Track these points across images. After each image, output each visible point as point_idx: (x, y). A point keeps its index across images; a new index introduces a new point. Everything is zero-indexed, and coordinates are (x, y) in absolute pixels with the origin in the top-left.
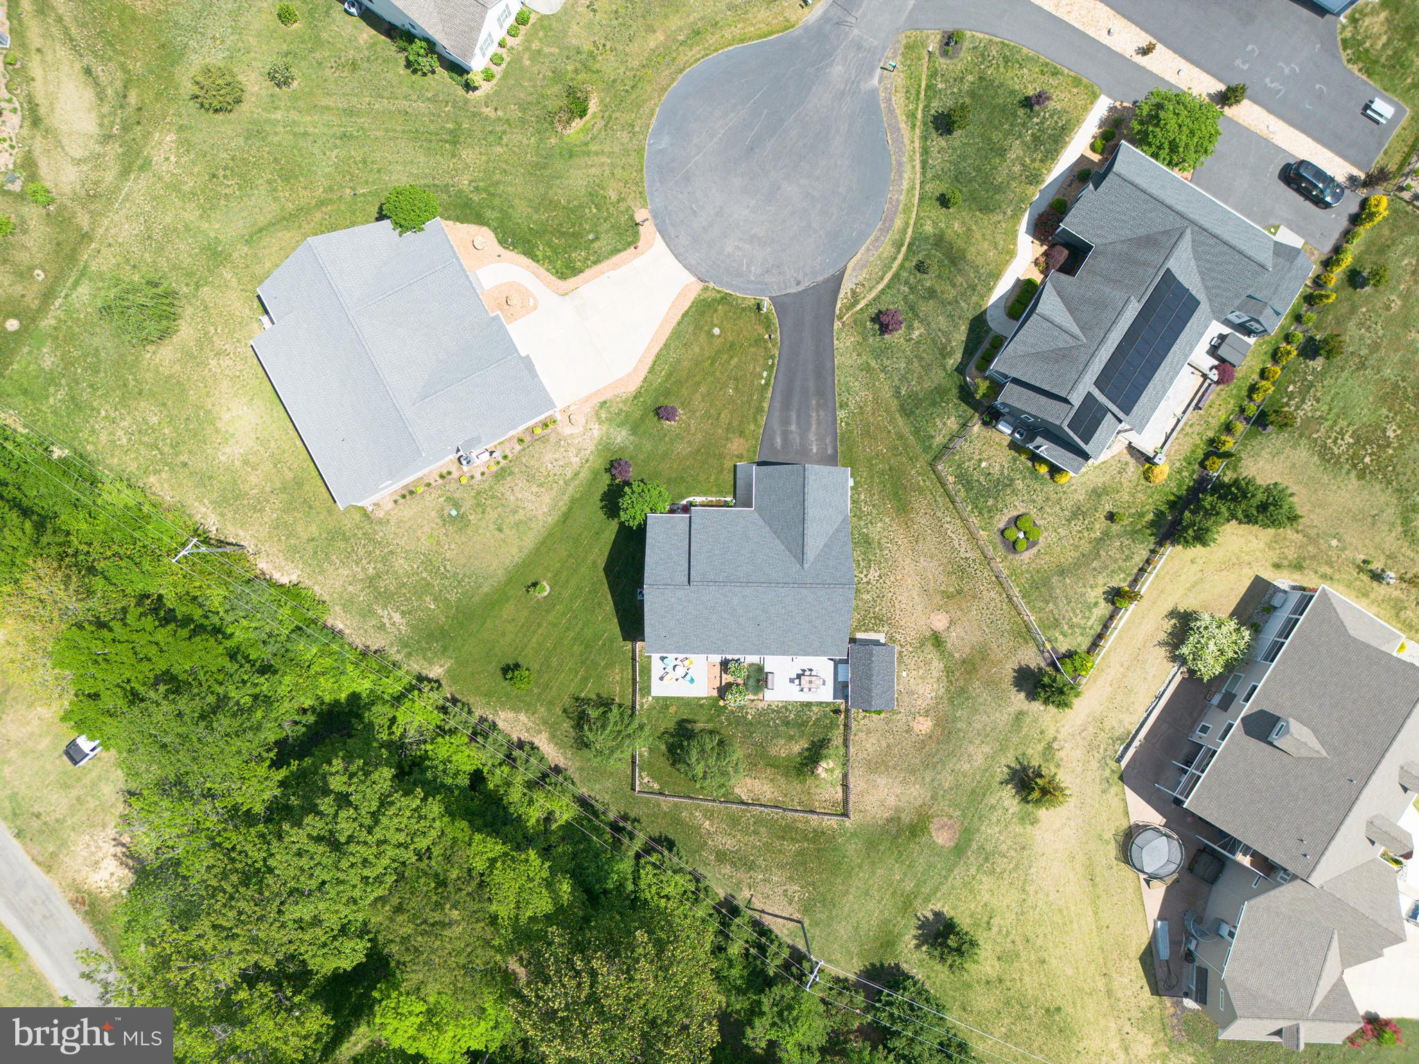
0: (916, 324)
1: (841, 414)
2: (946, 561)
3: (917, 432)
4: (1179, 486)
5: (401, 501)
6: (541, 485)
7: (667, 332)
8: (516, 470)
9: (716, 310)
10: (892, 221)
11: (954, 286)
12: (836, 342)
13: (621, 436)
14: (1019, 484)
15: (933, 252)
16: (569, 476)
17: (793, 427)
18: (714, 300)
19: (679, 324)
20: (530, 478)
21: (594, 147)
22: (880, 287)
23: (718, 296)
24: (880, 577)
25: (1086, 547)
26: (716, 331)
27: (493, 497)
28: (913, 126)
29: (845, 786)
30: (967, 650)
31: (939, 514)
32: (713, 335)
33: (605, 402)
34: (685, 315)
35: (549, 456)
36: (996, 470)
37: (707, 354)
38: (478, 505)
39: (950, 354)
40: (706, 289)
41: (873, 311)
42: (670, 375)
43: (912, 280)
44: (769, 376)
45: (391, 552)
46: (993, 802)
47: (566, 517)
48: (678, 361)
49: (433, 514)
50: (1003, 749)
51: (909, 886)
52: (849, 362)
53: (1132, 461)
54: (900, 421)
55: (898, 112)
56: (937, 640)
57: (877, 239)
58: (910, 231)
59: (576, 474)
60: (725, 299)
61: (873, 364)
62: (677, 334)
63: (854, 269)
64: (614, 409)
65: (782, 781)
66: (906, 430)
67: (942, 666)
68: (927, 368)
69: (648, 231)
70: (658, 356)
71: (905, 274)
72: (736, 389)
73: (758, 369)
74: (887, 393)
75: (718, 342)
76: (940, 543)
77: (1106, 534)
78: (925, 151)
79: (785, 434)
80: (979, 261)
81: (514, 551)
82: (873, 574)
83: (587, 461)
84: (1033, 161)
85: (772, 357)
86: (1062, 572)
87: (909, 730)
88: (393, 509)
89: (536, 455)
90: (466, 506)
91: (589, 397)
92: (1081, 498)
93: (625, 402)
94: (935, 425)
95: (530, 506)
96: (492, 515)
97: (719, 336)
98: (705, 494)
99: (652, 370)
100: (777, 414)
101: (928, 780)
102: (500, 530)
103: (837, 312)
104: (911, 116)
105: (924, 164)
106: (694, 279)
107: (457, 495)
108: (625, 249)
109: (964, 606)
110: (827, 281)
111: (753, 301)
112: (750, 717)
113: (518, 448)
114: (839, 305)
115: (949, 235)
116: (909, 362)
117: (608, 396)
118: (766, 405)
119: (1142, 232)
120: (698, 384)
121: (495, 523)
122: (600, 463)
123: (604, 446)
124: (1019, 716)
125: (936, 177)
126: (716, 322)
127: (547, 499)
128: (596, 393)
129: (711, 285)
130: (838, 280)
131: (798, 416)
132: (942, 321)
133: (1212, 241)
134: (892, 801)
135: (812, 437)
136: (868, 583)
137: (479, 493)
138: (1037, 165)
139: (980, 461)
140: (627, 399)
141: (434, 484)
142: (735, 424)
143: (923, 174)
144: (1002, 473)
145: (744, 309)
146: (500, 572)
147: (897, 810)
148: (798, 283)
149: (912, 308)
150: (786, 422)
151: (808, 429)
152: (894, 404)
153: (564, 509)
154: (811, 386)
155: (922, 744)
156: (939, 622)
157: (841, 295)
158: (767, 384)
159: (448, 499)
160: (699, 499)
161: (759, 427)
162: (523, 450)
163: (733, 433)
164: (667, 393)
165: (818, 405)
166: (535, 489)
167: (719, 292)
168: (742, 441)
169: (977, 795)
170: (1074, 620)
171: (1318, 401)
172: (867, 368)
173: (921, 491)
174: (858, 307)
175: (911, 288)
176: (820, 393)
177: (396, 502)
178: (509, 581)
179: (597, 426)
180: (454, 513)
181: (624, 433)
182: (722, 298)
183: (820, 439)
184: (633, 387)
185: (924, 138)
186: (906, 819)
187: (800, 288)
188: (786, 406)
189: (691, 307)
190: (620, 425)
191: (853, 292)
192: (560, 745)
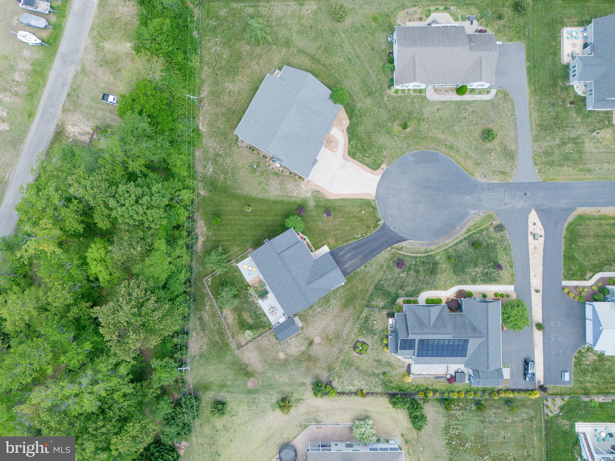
0: (405, 273)
1: (362, 267)
2: (338, 330)
3: (372, 295)
4: (408, 388)
5: (248, 148)
6: (281, 188)
7: (353, 197)
8: (280, 178)
9: (369, 208)
10: (432, 245)
11: (425, 277)
12: (383, 251)
13: (312, 204)
14: (376, 337)
15: (431, 264)
16: (289, 195)
17: (349, 255)
18: (372, 205)
19: (358, 199)
20: (281, 184)
21: (396, 138)
22: (410, 254)
23: (374, 206)
24: (320, 312)
25: (370, 371)
26: (363, 212)
27: (267, 176)
28: (466, 233)
29: (247, 344)
30: (314, 354)
31: (351, 318)
32: (361, 212)
33: (319, 192)
34: (362, 199)
35: (291, 185)
36: (376, 327)
37: (354, 214)
38: (262, 173)
39: (403, 290)
40: (374, 201)
41: (401, 257)
42: (340, 206)
43: (418, 263)
44: (360, 237)
45: (230, 155)
46: (272, 393)
47: (276, 202)
48: (346, 206)
49: (251, 161)
50: (290, 386)
51: (229, 383)
52: (380, 260)
53: (406, 368)
54: (372, 287)
55: (468, 225)
56: (311, 343)
57: (424, 244)
58: (433, 253)
59: (291, 197)
60: (375, 209)
61: (384, 267)
62: (354, 201)
63: (409, 243)
64: (319, 196)
65: (236, 322)
66: (370, 291)
67: (304, 349)
68: (394, 285)
69: (380, 172)
70: (344, 199)
71: (418, 260)
72: (349, 230)
73: (359, 233)
74: (378, 277)
75: (360, 215)
76: (342, 324)
77: (378, 375)
78: (461, 242)
79: (345, 254)
80: (437, 280)
81: (255, 193)
82: (319, 310)
83: (297, 198)
84: (480, 277)
85: (366, 235)
86: (357, 368)
87: (277, 352)
88: (244, 147)
89: (289, 181)
90: (259, 169)
91: (317, 186)
92: (384, 360)
93: (323, 198)
94: (378, 299)
95: (272, 189)
96: (262, 179)
97: (362, 214)
98: (310, 241)
99: (338, 200)
100: (349, 247)
101: (266, 368)
102: (259, 184)
103: (393, 246)
104: (469, 230)
105: (457, 243)
106: (375, 195)
107: (261, 164)
108: (370, 168)
109: (327, 345)
110: (400, 236)
111: (379, 218)
112: (250, 299)
113: (288, 174)
114: (395, 245)
115: (440, 266)
116: (392, 278)
117: (322, 192)
118: (350, 242)
119: (476, 325)
120: (343, 217)
121: (260, 181)
122: (299, 201)
123: (305, 200)
124: (304, 384)
125: (455, 250)
126: (366, 210)
127: (278, 193)
128: (320, 187)
129: (376, 202)
130: (403, 240)
131: (353, 255)
132: (411, 281)
133: (486, 348)
134: (251, 361)
135: (349, 263)
136: (315, 310)
137: (266, 171)
138: (479, 279)
139: (376, 320)
140: (325, 198)
141: (260, 155)
142: (339, 236)
143: (454, 245)
144: (376, 330)
145: (375, 216)
146: (246, 193)
147: (250, 364)
148: (394, 228)
149: (409, 269)
150: (349, 252)
151: (351, 260)
152: (376, 282)
153: (278, 200)
154: (365, 253)
155: (276, 359)
156: (317, 340)
157: (399, 244)
158: (357, 238)
159: (258, 162)
160: (308, 240)
161: (342, 244)
162: (289, 176)
163: (335, 238)
164: (334, 209)
165: (361, 258)
166: (278, 187)
167: (376, 205)
168: (334, 242)
169: (270, 387)
170: (345, 382)
171: (462, 415)
172: (382, 267)
173: (355, 308)
174: (399, 252)
175: (415, 264)
176: (365, 257)
177: (247, 147)
178: (245, 197)
179: (310, 194)
180: (255, 167)
181: (313, 203)
182: (374, 207)
183: (350, 266)
184: (329, 197)
185: (465, 239)
186: (249, 369)
187: (393, 230)
188: (354, 249)
189: (365, 200)
190: (316, 201)
191: (402, 247)
192: (204, 246)
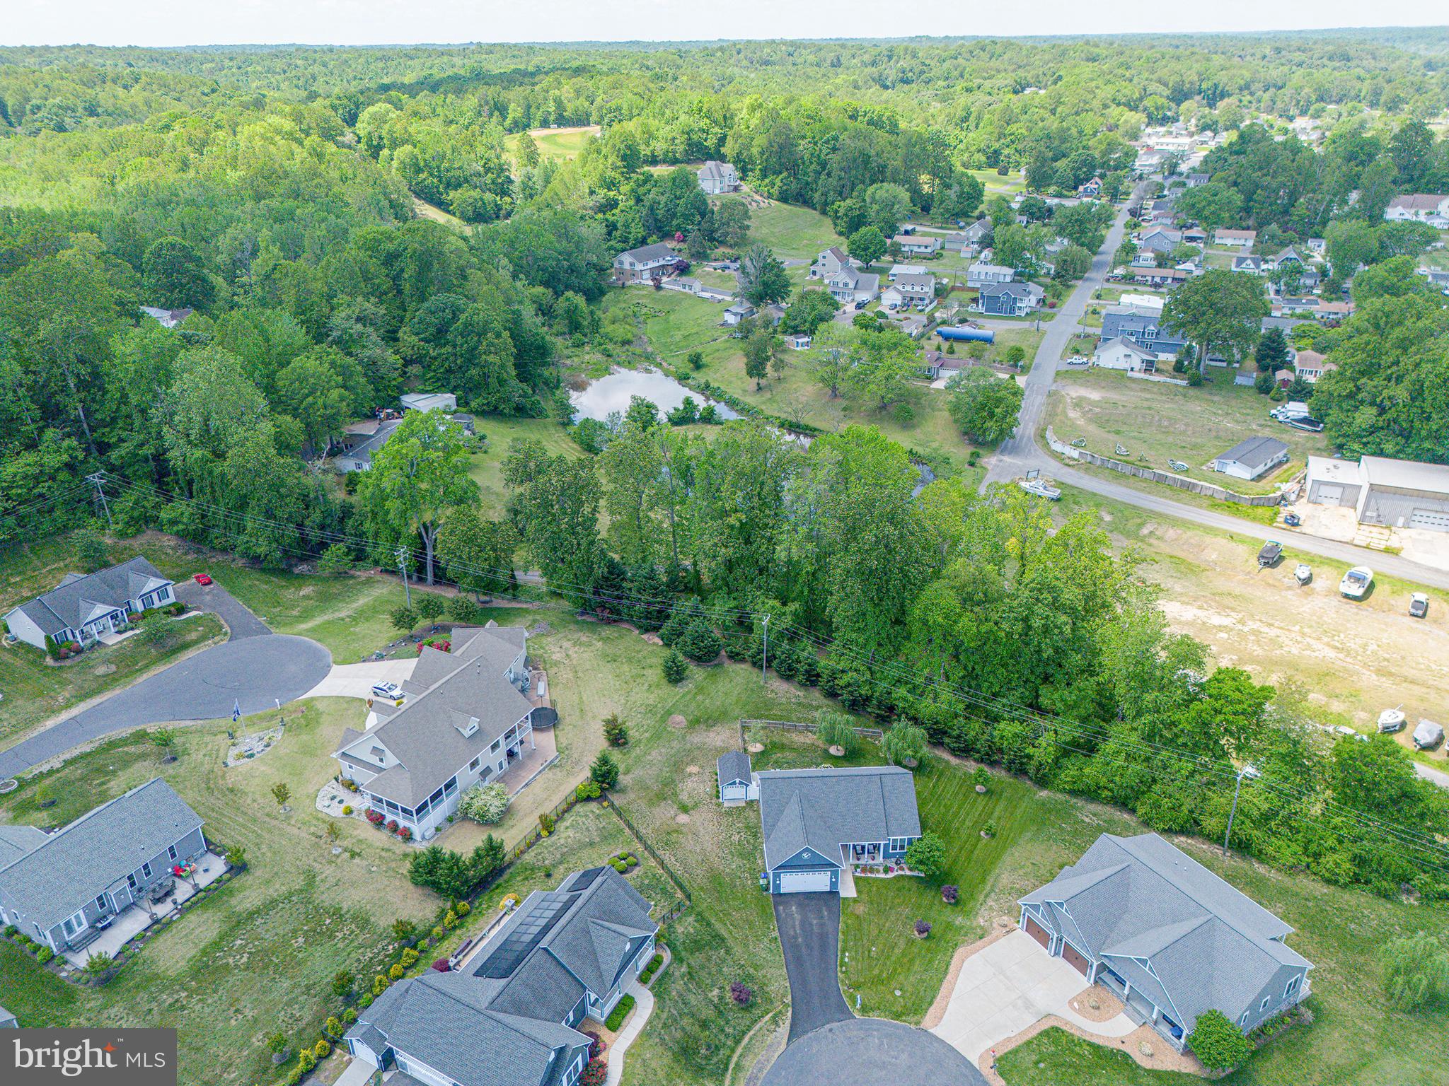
0: (716, 1000)
1: (776, 934)
2: (680, 849)
3: (709, 924)
4: (491, 899)
7: (943, 991)
9: (903, 1008)
11: (683, 1029)
12: (788, 985)
13: (958, 920)
15: (703, 1063)
16: (992, 895)
17: (814, 921)
18: (907, 1015)
19: (934, 997)
22: (752, 1032)
23: (904, 1018)
24: (730, 837)
25: (572, 859)
26: (898, 993)
29: (744, 740)
30: (662, 804)
31: (687, 875)
32: (900, 990)
33: (980, 938)
34: (931, 1003)
37: (901, 976)
39: (682, 977)
40: (917, 1024)
41: (756, 1012)
42: (931, 961)
43: (722, 1038)
44: (842, 959)
46: (646, 734)
47: (985, 873)
48: (926, 971)
50: (638, 758)
51: (700, 698)
52: (773, 970)
54: (723, 932)
56: (685, 809)
57: (760, 1070)
59: (987, 896)
60: (897, 1016)
61: (751, 971)
62: (934, 989)
63: (779, 1043)
64: (971, 935)
65: (785, 741)
66: (717, 925)
67: (680, 797)
68: (704, 967)
70: (946, 972)
71: (730, 1043)
72: (869, 950)
73: (854, 963)
74: (737, 950)
75: (893, 984)
76: (685, 859)
77: (555, 866)
79: (820, 917)
80: (660, 1050)
81: (1017, 854)
82: (736, 838)
83: (981, 904)
85: (843, 972)
86: (591, 844)
87: (702, 767)
91: (996, 939)
93: (964, 941)
94: (694, 928)
95: (1016, 877)
97: (894, 989)
98: (877, 879)
99: (948, 964)
100: (830, 930)
101: (689, 744)
103: (790, 1009)
106: (931, 1031)
108: (1006, 1054)
109: (665, 827)
110: (804, 1032)
111: (870, 1015)
114: (789, 1015)
116: (719, 972)
117: (979, 943)
118: (841, 937)
120: (904, 955)
122: (972, 904)
123: (970, 913)
124: (626, 772)
126: (901, 999)
127: (1004, 881)
128: (991, 943)
129: (913, 1026)
130: (793, 1035)
131: (811, 930)
132: (693, 1000)
134: (712, 735)
135: (797, 917)
136: (739, 833)
140: (963, 943)
142: (864, 925)
145: (878, 1009)
146: (1022, 843)
147: (708, 731)
148: (831, 1030)
149: (720, 1013)
150: (822, 925)
151: (802, 923)
152: (730, 943)
153: (989, 877)
154: (803, 951)
155: (693, 761)
156: (683, 818)
157: (788, 1022)
158: (843, 952)
160: (882, 876)
161: (843, 922)
163: (864, 918)
164: (928, 950)
165: (795, 938)
167: (904, 1021)
168: (856, 913)
169: (656, 737)
170: (584, 819)
172: (756, 967)
173: (702, 889)
174: (771, 1014)
175: (723, 1030)
176: (796, 947)
178: (1013, 838)
179: (982, 924)
181: (958, 923)
182: (900, 1016)
183: (790, 914)
184: (960, 952)
186: (703, 727)
187: (829, 1026)
188: (823, 937)
189: (927, 1009)
190: (961, 927)
191: (777, 1025)
